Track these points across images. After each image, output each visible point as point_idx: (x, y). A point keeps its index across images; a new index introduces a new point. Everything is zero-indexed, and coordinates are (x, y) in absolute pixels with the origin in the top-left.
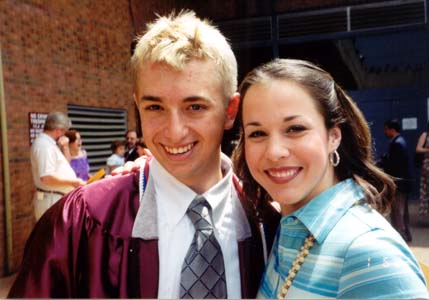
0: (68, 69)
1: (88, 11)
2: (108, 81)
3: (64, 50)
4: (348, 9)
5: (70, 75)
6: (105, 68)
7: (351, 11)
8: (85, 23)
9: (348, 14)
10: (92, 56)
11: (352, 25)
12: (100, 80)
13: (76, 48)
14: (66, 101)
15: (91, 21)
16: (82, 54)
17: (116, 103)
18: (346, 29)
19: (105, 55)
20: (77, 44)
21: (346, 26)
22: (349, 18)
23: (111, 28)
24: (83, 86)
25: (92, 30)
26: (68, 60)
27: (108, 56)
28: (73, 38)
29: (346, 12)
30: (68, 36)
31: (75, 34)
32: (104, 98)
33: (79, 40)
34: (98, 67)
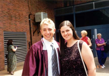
0: (4, 22)
1: (12, 6)
2: (20, 25)
3: (3, 17)
4: (94, 3)
5: (5, 23)
6: (18, 22)
7: (95, 3)
8: (11, 10)
9: (94, 4)
10: (14, 18)
11: (95, 7)
12: (16, 25)
13: (8, 16)
14: (3, 30)
15: (13, 9)
16: (10, 18)
17: (22, 30)
18: (93, 9)
19: (18, 18)
20: (8, 15)
21: (93, 7)
22: (94, 5)
23: (21, 11)
24: (10, 26)
25: (13, 11)
26: (4, 19)
27: (19, 18)
28: (6, 14)
29: (93, 4)
30: (4, 13)
31: (7, 13)
32: (18, 29)
33: (9, 14)
34: (16, 21)
